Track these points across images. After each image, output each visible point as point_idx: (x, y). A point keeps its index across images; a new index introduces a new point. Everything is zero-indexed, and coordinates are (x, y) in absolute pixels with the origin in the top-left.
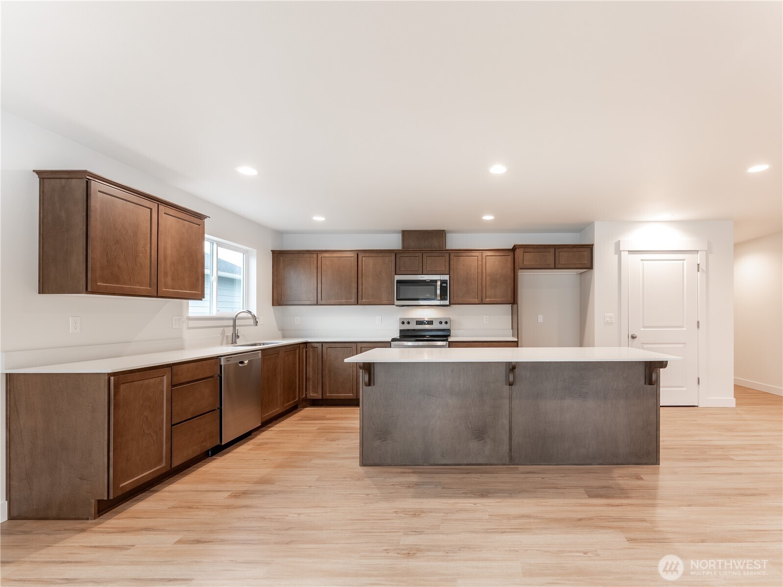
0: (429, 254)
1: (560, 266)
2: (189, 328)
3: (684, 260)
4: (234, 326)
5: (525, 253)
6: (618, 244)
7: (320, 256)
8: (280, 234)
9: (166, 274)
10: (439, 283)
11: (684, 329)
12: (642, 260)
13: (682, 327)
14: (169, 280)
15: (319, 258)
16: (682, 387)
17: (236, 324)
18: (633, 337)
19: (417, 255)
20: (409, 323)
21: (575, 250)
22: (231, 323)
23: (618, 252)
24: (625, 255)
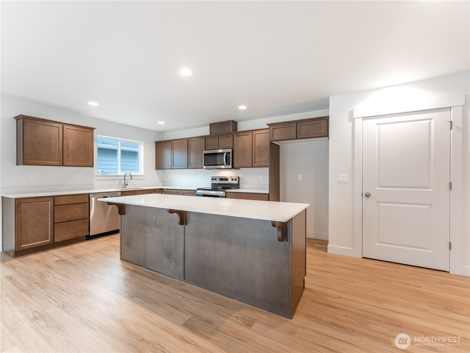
0: (222, 137)
1: (301, 137)
2: (97, 180)
3: (431, 119)
4: (125, 180)
5: (274, 130)
6: (351, 113)
7: (173, 142)
8: (161, 133)
9: (68, 156)
10: (225, 154)
11: (431, 190)
12: (378, 124)
13: (428, 188)
14: (71, 159)
15: (172, 144)
16: (427, 249)
17: (126, 179)
18: (368, 196)
19: (216, 137)
20: (215, 179)
21: (313, 122)
22: (123, 178)
23: (352, 119)
24: (358, 122)
